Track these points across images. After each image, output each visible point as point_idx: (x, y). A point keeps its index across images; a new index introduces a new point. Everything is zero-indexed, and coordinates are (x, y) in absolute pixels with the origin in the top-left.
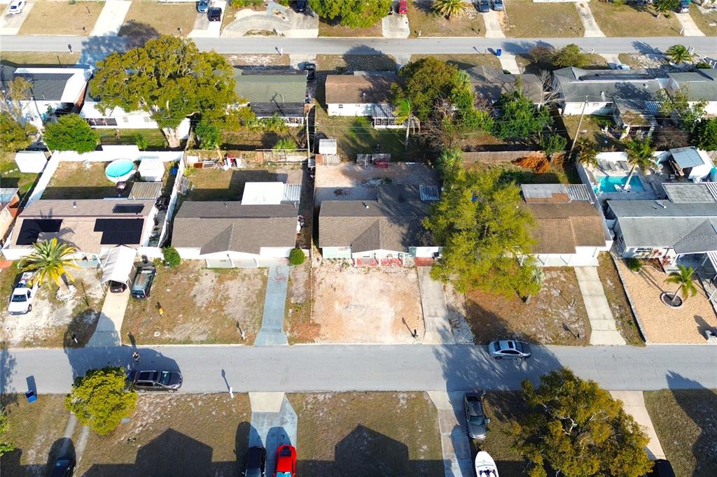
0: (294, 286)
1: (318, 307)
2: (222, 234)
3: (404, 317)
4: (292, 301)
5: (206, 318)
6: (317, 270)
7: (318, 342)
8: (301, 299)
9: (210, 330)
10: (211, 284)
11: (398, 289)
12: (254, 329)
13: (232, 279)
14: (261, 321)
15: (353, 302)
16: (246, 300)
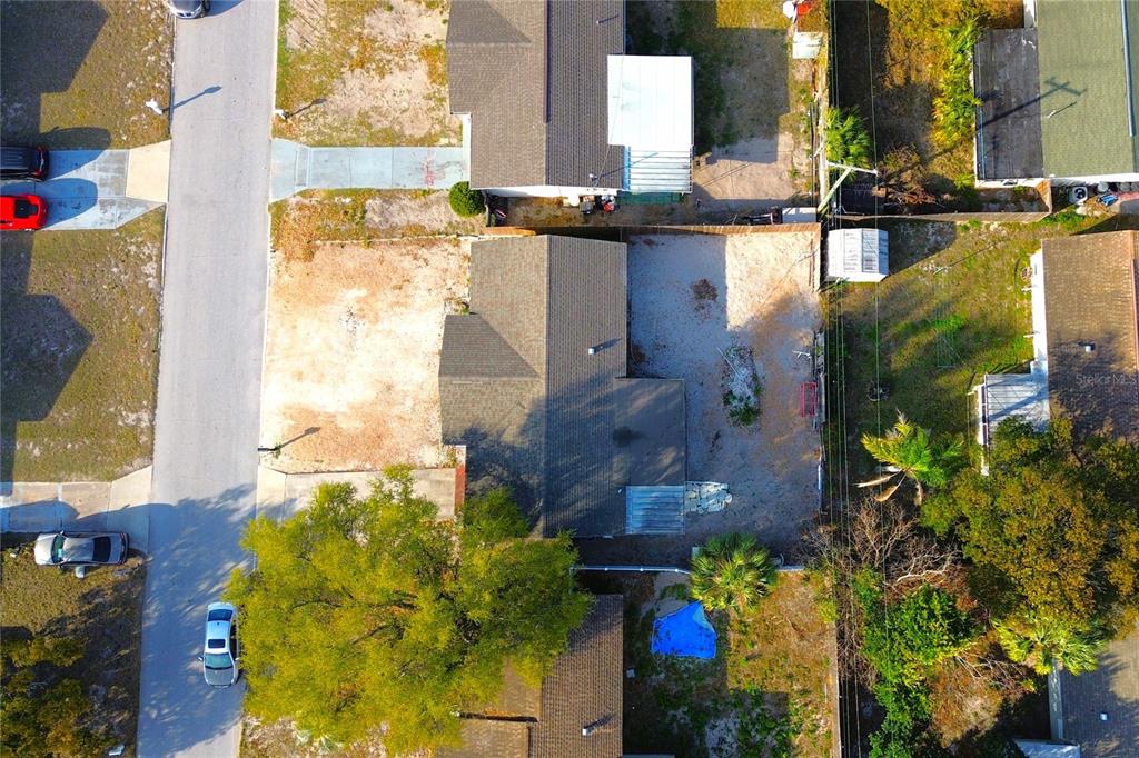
0: (411, 204)
1: (355, 255)
2: (503, 23)
3: (321, 432)
4: (370, 201)
5: (334, 40)
6: (451, 249)
7: (273, 260)
8: (377, 219)
9: (310, 52)
10: (420, 35)
11: (394, 424)
12: (308, 134)
13: (430, 74)
14: (326, 146)
15: (363, 327)
16: (376, 109)
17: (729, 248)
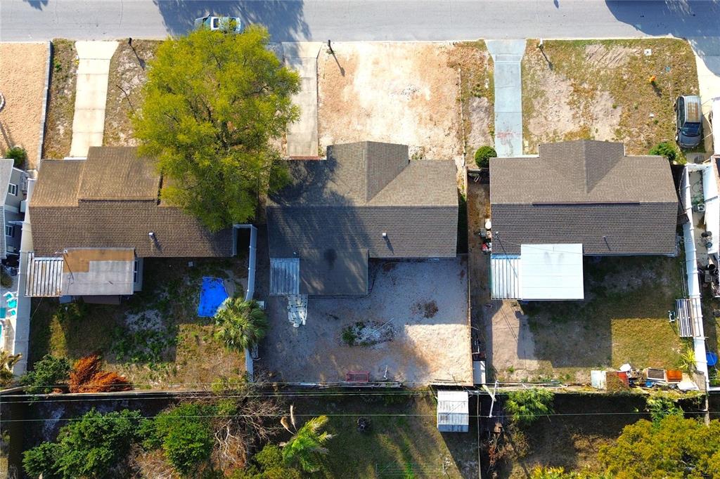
0: (485, 125)
1: (451, 92)
2: (601, 176)
3: (342, 77)
4: (486, 99)
5: (592, 74)
6: (456, 150)
7: (448, 44)
8: (475, 104)
9: (584, 59)
10: (598, 126)
11: (346, 119)
12: (529, 61)
13: (571, 133)
14: (522, 72)
15: (406, 99)
16: (547, 101)
17: (459, 326)
